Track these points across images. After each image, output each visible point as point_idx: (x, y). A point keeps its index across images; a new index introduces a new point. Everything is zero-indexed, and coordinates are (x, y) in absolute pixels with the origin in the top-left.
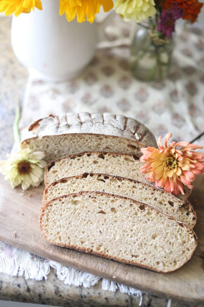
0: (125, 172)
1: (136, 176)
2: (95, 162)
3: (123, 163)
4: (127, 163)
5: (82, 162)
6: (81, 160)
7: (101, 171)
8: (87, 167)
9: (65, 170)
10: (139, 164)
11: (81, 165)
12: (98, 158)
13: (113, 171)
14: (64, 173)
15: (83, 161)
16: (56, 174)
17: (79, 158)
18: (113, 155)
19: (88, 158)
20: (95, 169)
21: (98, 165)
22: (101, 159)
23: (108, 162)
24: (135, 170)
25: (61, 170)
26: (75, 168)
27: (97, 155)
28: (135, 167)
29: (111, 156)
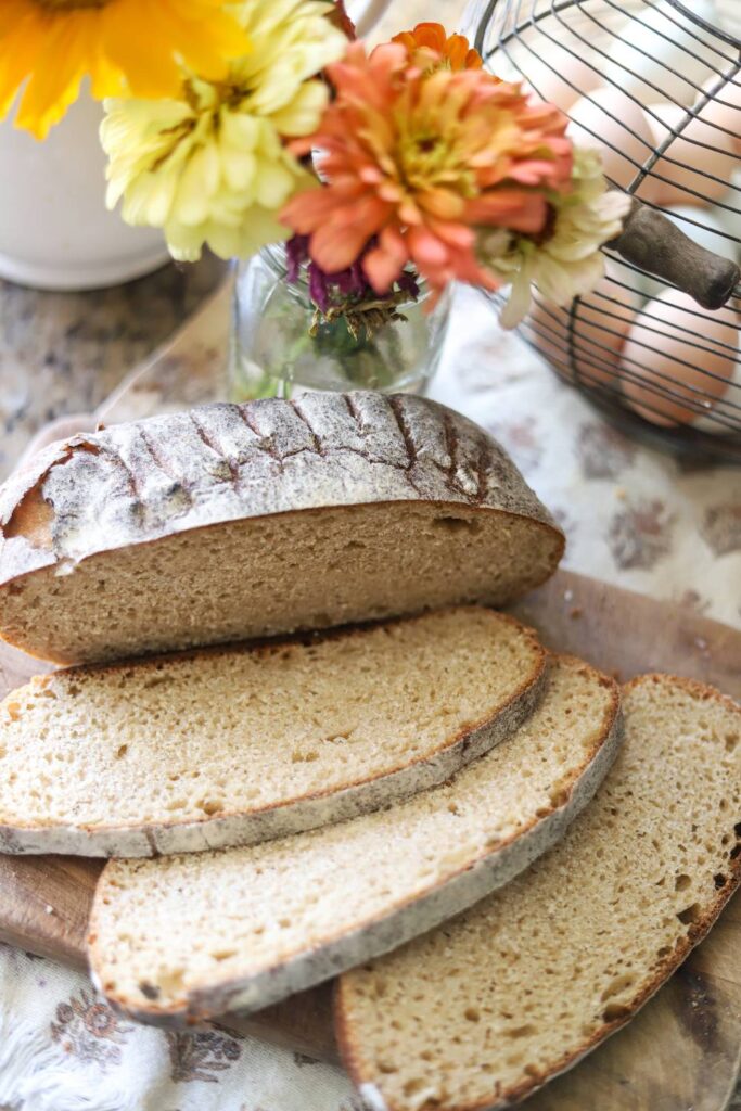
0: (589, 942)
1: (552, 966)
2: (682, 881)
3: (626, 960)
4: (616, 974)
5: (712, 844)
6: (718, 846)
7: (643, 878)
8: (685, 845)
9: (718, 774)
10: (588, 1005)
11: (701, 833)
12: (692, 902)
13: (617, 911)
14: (707, 766)
15: (710, 850)
16: (723, 742)
17: (732, 843)
18: (673, 952)
19: (714, 871)
20: (662, 864)
21: (671, 883)
22: (681, 906)
23: (658, 920)
24: (574, 979)
25: (725, 765)
26: (705, 809)
27: (703, 906)
28: (585, 986)
29: (674, 945)
